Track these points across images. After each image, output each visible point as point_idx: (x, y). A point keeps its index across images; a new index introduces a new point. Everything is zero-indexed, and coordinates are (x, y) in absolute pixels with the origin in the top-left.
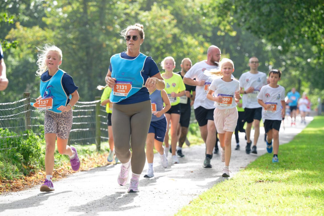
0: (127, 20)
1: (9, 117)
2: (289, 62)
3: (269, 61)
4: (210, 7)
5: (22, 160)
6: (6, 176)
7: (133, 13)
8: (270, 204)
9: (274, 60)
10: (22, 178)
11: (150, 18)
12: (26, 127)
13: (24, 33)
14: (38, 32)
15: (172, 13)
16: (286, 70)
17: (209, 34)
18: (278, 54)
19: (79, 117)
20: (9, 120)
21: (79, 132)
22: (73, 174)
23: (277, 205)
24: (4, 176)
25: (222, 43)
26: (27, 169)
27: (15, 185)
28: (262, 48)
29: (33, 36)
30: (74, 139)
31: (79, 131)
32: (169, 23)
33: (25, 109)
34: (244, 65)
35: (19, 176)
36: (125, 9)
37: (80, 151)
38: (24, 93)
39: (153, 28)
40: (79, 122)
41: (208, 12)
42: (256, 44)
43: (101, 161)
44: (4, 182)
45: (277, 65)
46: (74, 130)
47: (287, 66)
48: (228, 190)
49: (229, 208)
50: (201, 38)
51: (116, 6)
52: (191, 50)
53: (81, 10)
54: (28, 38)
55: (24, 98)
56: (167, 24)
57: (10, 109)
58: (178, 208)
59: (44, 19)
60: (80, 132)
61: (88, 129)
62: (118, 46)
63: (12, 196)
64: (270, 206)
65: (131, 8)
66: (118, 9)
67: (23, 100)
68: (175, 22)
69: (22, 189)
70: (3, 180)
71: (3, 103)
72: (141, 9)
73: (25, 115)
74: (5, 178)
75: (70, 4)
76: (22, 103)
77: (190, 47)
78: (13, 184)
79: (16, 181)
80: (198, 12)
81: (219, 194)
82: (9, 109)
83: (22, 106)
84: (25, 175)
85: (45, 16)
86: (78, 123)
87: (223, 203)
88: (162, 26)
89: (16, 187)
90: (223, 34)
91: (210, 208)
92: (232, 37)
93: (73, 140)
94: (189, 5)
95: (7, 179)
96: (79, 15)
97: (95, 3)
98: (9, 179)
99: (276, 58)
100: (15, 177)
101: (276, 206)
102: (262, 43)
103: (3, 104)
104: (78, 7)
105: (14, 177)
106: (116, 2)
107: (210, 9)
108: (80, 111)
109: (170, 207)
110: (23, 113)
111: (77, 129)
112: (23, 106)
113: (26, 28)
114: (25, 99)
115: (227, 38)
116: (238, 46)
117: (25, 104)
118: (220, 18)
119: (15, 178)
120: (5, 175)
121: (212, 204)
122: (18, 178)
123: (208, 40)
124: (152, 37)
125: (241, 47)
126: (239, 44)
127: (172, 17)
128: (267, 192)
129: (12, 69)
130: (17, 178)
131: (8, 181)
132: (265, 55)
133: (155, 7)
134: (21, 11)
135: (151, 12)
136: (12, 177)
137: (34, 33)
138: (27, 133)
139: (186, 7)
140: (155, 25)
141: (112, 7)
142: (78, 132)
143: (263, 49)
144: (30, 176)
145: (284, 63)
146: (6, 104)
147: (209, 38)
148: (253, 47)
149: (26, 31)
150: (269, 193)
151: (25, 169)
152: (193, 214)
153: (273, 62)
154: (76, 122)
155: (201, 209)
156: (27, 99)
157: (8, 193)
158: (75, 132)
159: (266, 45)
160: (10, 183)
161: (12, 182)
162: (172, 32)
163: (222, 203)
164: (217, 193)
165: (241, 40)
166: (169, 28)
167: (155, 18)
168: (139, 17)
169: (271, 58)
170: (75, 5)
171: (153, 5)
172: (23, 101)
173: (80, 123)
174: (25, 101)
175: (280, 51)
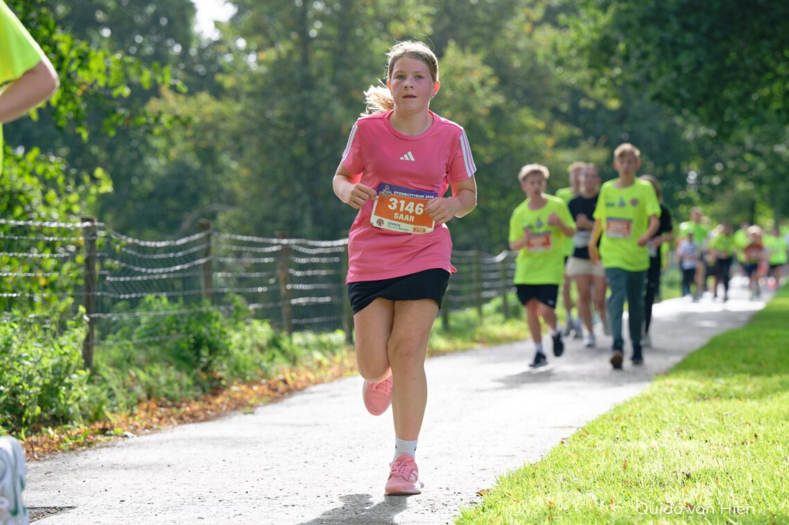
2: (731, 164)
3: (689, 162)
6: (167, 394)
9: (700, 160)
10: (199, 399)
12: (203, 294)
14: (206, 104)
15: (486, 62)
17: (564, 107)
26: (208, 380)
31: (311, 303)
32: (483, 83)
33: (202, 256)
40: (308, 285)
41: (568, 56)
42: (662, 126)
46: (300, 300)
50: (547, 114)
53: (297, 57)
55: (200, 232)
56: (477, 86)
57: (172, 255)
59: (219, 78)
61: (327, 299)
67: (197, 236)
68: (493, 82)
70: (161, 402)
71: (157, 242)
73: (202, 268)
74: (163, 398)
76: (195, 243)
77: (524, 130)
79: (186, 403)
80: (547, 58)
82: (170, 255)
83: (196, 249)
85: (221, 70)
86: (306, 287)
88: (466, 90)
90: (591, 105)
92: (611, 112)
97: (325, 44)
98: (173, 400)
103: (159, 244)
104: (290, 53)
109: (524, 451)
110: (198, 264)
112: (198, 249)
114: (202, 235)
115: (602, 115)
116: (624, 131)
117: (201, 245)
118: (594, 72)
119: (185, 398)
120: (163, 391)
122: (191, 398)
125: (631, 133)
127: (488, 71)
131: (172, 404)
133: (451, 51)
134: (171, 61)
136: (178, 397)
137: (200, 106)
139: (516, 50)
140: (452, 87)
141: (364, 50)
144: (214, 394)
146: (163, 243)
147: (564, 114)
153: (698, 163)
159: (684, 128)
161: (180, 406)
162: (489, 103)
165: (630, 119)
166: (480, 93)
167: (452, 73)
169: (693, 154)
170: (283, 47)
171: (446, 45)
172: (197, 239)
174: (201, 238)
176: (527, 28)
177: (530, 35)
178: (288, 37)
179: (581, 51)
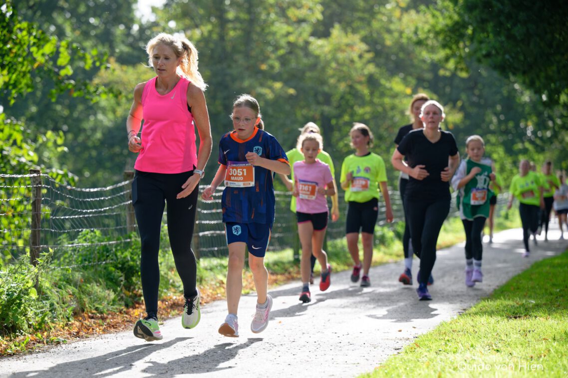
0: (290, 53)
1: (101, 211)
2: (559, 121)
3: (526, 120)
4: (429, 31)
5: (122, 281)
6: (97, 308)
7: (301, 42)
8: (533, 355)
9: (534, 118)
10: (122, 312)
11: (327, 49)
12: (128, 229)
13: (122, 75)
14: (145, 73)
15: (364, 40)
16: (555, 135)
17: (428, 76)
18: (541, 108)
19: (214, 211)
20: (101, 216)
21: (214, 237)
22: (205, 304)
23: (545, 356)
24: (93, 308)
25: (448, 90)
26: (131, 297)
27: (111, 322)
28: (514, 97)
29: (138, 79)
30: (207, 248)
31: (215, 235)
32: (361, 56)
33: (126, 199)
34: (484, 126)
35: (117, 309)
36: (288, 34)
37: (217, 267)
38: (126, 173)
39: (334, 65)
40: (214, 220)
41: (427, 38)
42: (505, 92)
43: (250, 283)
44: (92, 318)
45: (541, 125)
46: (206, 233)
47: (557, 129)
48: (462, 331)
49: (465, 360)
50: (413, 81)
51: (274, 29)
52: (397, 101)
53: (215, 36)
54: (129, 82)
55: (125, 180)
56: (356, 58)
57: (103, 198)
58: (379, 361)
60: (217, 236)
62: (275, 96)
63: (106, 340)
64: (532, 357)
65: (297, 32)
66: (274, 34)
67: (123, 183)
68: (368, 56)
69: (123, 329)
70: (92, 315)
71: (91, 188)
72: (314, 34)
73: (127, 209)
74: (94, 311)
75: (197, 26)
76: (122, 189)
77: (395, 96)
78: (108, 321)
79: (112, 315)
80: (409, 39)
81: (447, 338)
82: (101, 198)
83: (122, 193)
84: (127, 306)
86: (213, 222)
87: (454, 353)
88: (347, 62)
89: (113, 326)
90: (448, 74)
91: (433, 360)
92: (463, 80)
93: (204, 249)
94: (392, 27)
95: (98, 313)
96: (212, 45)
97: (238, 25)
98: (101, 313)
99: (539, 114)
100: (111, 309)
101: (543, 357)
102: (516, 90)
103: (92, 190)
104: (210, 32)
105: (108, 310)
106: (273, 23)
107: (431, 35)
108: (216, 203)
110: (124, 205)
111: (212, 232)
112: (124, 194)
113: (125, 68)
114: (127, 182)
115: (456, 82)
116: (474, 95)
117: (127, 190)
118: (448, 51)
119: (111, 311)
120: (94, 306)
121: (435, 353)
122: (116, 311)
123: (426, 84)
124: (332, 81)
125: (480, 97)
126: (477, 92)
127: (363, 47)
128: (528, 335)
129: (104, 134)
130: (114, 312)
131: (100, 316)
132: (520, 109)
133: (336, 31)
134: (118, 40)
135: (330, 39)
136: (105, 310)
137: (139, 74)
138: (130, 238)
139: (389, 31)
140: (336, 61)
141: (267, 31)
142: (212, 237)
143: (517, 100)
144: (134, 308)
145: (550, 123)
146: (96, 190)
147: (428, 81)
148: (498, 97)
149: (126, 72)
150: (529, 336)
151: (127, 296)
152: (406, 369)
153: (533, 121)
154: (210, 220)
155: (418, 361)
156: (129, 183)
157: (100, 336)
158: (208, 237)
159: (522, 94)
160: (103, 319)
161: (107, 318)
162: (366, 72)
163: (452, 352)
164: (444, 335)
165: (480, 86)
166: (359, 64)
167: (338, 49)
168: (312, 48)
169: (529, 114)
170: (206, 28)
171: (333, 26)
172: (123, 186)
173: (215, 222)
174: (126, 185)
175: (544, 103)
176: (397, 13)
177: (400, 19)
178: (209, 21)
179: (437, 34)
